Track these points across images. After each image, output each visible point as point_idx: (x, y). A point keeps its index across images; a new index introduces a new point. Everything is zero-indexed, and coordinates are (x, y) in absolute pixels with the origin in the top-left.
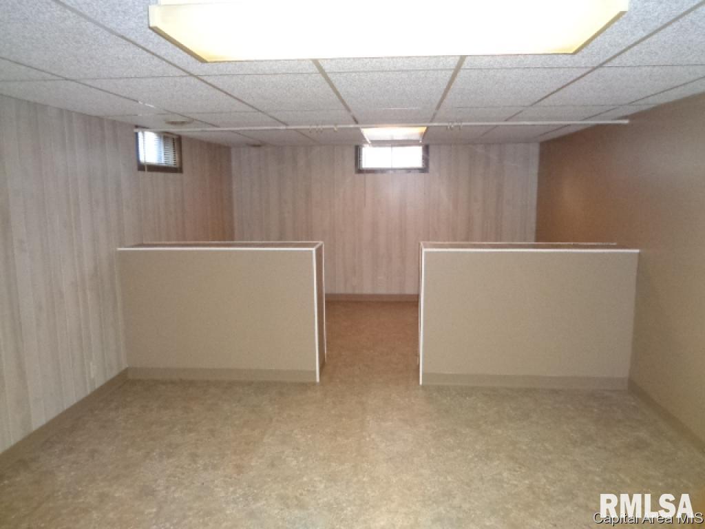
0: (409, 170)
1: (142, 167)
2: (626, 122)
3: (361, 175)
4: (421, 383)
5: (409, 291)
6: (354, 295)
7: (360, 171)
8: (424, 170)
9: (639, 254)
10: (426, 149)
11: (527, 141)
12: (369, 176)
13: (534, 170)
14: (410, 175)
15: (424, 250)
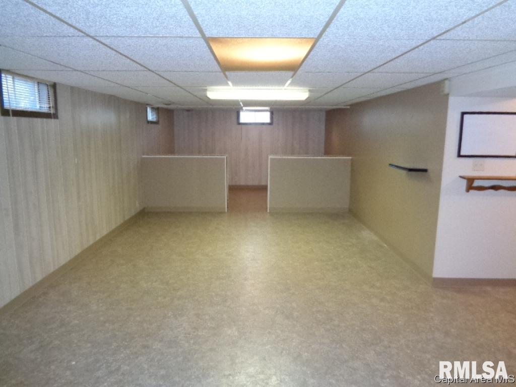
0: (263, 124)
1: (149, 122)
2: (348, 107)
3: (240, 126)
4: (268, 211)
5: (263, 183)
6: (236, 186)
7: (239, 124)
8: (271, 124)
9: (352, 159)
10: (272, 113)
11: (321, 110)
12: (243, 126)
13: (323, 127)
14: (264, 126)
15: (270, 157)
